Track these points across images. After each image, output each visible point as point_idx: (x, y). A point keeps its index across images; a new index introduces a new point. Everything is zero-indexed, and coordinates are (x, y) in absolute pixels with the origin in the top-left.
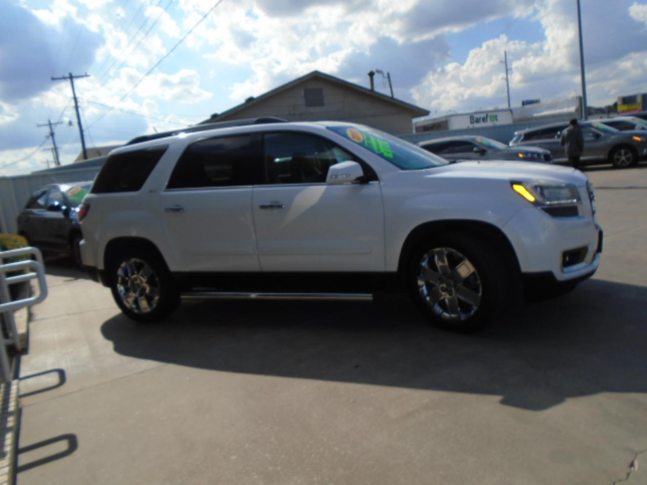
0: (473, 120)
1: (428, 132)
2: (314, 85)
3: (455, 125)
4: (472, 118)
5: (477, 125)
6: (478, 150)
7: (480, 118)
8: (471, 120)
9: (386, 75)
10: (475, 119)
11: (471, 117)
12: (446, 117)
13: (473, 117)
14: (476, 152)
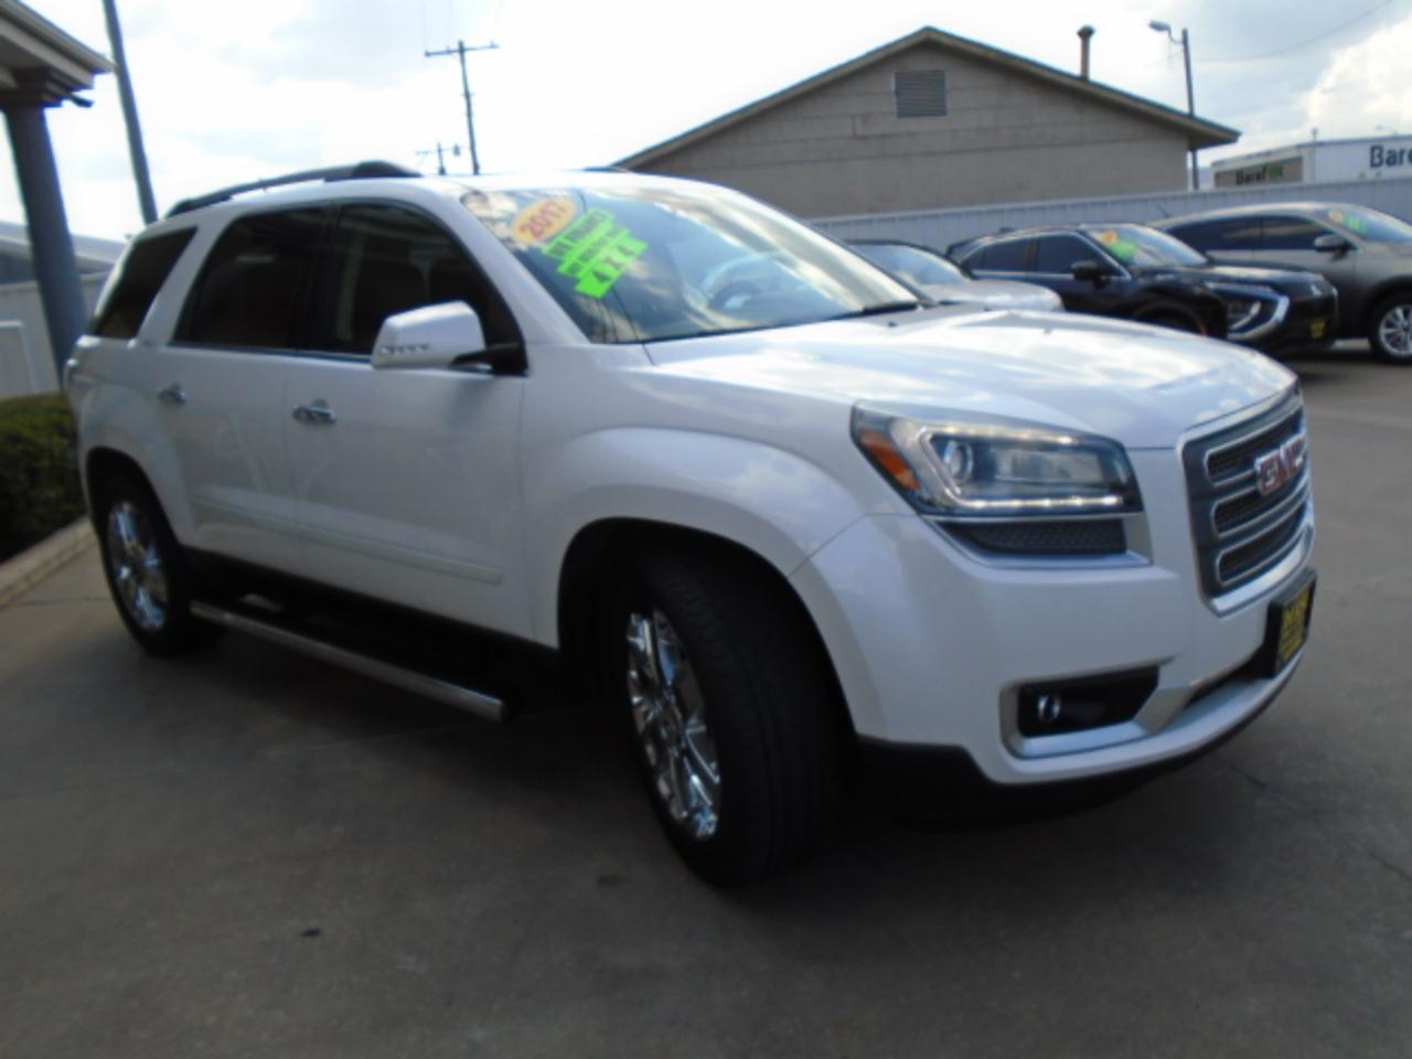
0: (1380, 156)
1: (1245, 188)
2: (923, 64)
3: (1321, 170)
4: (1377, 152)
5: (1387, 172)
6: (1326, 244)
7: (1402, 152)
8: (1372, 157)
9: (1178, 35)
10: (1385, 156)
11: (1373, 149)
12: (1300, 147)
13: (1381, 148)
14: (1321, 249)
